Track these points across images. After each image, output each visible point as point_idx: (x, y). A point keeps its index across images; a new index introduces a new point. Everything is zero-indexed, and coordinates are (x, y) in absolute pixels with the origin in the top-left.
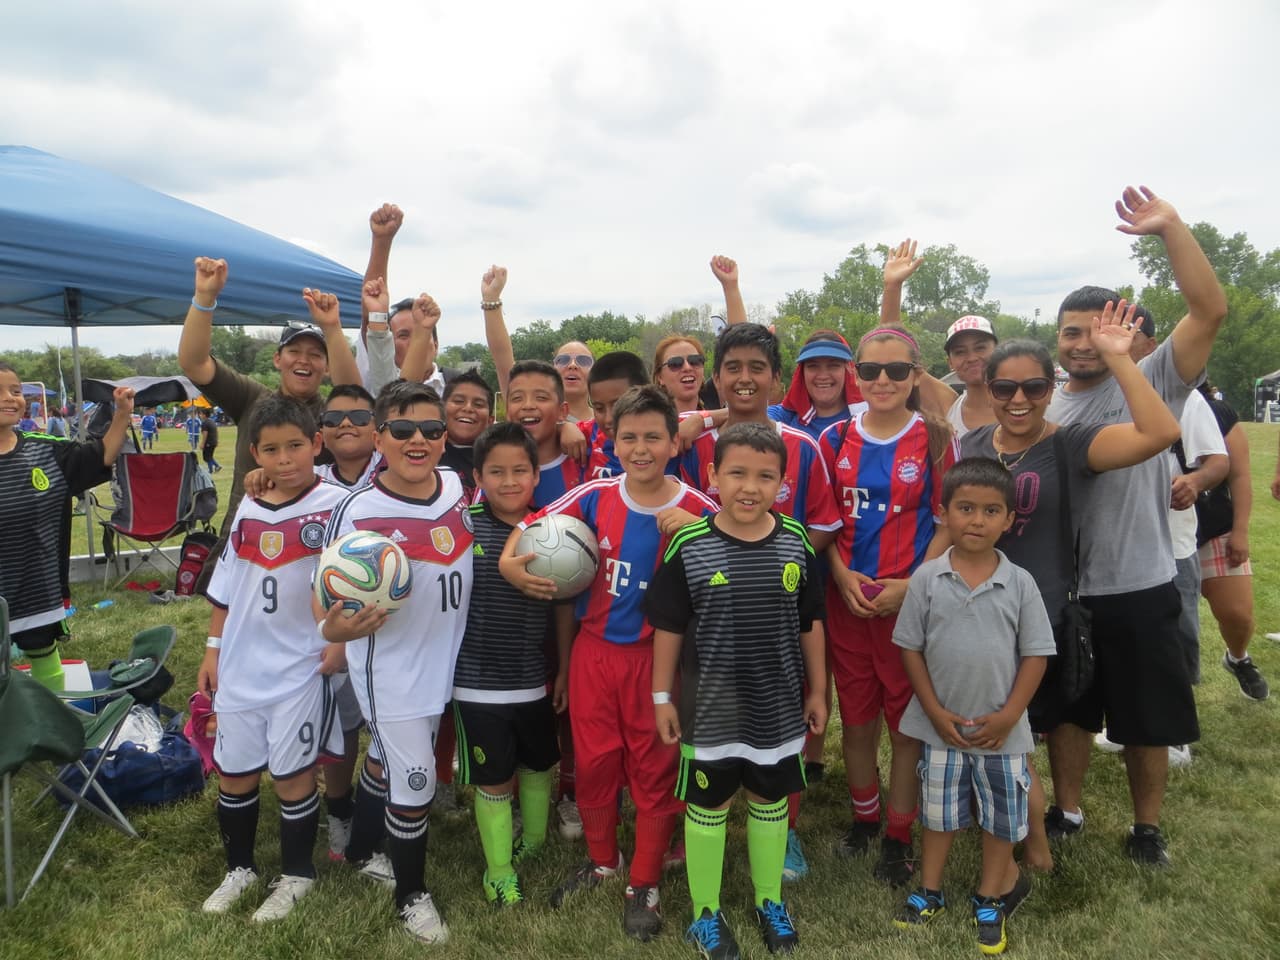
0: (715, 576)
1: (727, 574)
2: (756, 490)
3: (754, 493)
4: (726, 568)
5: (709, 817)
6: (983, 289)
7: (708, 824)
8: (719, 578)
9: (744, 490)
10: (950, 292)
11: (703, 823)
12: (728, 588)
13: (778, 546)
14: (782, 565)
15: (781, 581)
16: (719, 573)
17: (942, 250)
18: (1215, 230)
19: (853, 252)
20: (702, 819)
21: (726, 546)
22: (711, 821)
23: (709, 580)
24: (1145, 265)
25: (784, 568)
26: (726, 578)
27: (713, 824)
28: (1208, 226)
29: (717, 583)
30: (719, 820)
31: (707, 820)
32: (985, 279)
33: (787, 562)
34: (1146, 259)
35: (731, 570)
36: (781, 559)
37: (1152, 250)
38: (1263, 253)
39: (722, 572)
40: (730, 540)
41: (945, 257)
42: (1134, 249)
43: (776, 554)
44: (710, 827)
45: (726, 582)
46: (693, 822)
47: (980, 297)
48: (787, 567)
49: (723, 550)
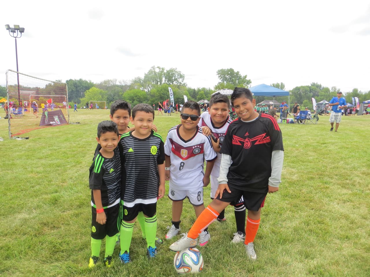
0: (130, 149)
1: (133, 149)
2: (147, 125)
3: (146, 126)
4: (133, 147)
5: (129, 225)
6: (184, 79)
7: (128, 228)
8: (131, 150)
9: (143, 125)
10: (176, 80)
11: (127, 227)
12: (133, 153)
13: (150, 141)
14: (151, 146)
15: (150, 151)
16: (131, 148)
17: (174, 69)
18: (233, 70)
19: (152, 68)
20: (126, 226)
21: (134, 140)
22: (129, 226)
23: (128, 151)
24: (219, 77)
25: (151, 147)
26: (133, 150)
27: (130, 228)
28: (232, 69)
29: (130, 151)
30: (132, 226)
31: (128, 226)
32: (184, 77)
33: (152, 146)
34: (219, 75)
35: (135, 147)
36: (150, 144)
37: (221, 73)
38: (243, 76)
39: (132, 148)
40: (136, 139)
41: (175, 71)
42: (217, 73)
43: (149, 143)
44: (129, 228)
45: (133, 151)
46: (123, 227)
47: (183, 81)
48: (152, 147)
49: (133, 141)
